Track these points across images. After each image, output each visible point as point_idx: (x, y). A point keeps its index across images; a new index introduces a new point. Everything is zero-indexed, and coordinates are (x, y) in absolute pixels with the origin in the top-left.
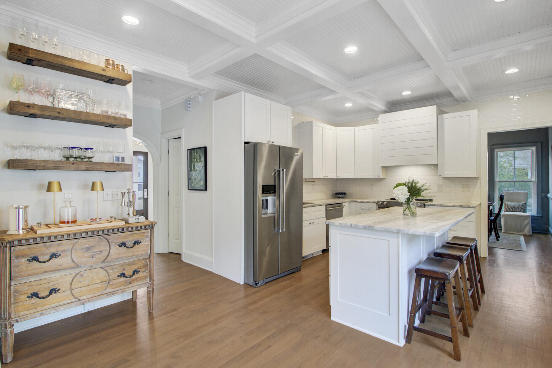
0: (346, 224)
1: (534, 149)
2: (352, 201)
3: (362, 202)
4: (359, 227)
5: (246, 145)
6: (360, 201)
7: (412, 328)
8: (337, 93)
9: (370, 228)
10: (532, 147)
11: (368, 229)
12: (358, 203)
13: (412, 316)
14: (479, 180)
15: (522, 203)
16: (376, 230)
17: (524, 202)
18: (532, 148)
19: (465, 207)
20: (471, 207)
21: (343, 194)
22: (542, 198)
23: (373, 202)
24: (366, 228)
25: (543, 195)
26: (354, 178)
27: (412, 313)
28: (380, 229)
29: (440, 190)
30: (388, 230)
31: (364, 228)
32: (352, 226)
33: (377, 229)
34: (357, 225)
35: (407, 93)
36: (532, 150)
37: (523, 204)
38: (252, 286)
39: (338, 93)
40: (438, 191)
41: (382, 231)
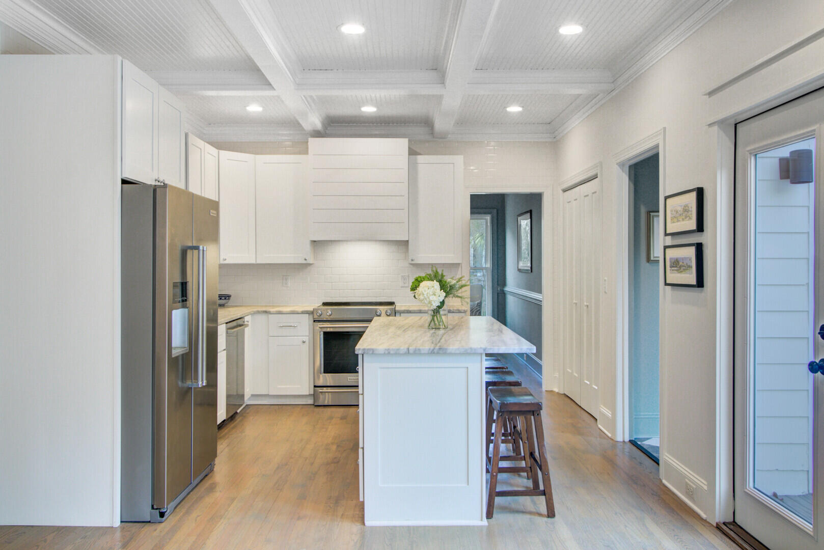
0: (398, 349)
1: (488, 217)
2: (258, 312)
3: (280, 313)
4: (422, 352)
5: (125, 186)
6: (276, 311)
7: (494, 494)
8: (273, 88)
9: (441, 352)
10: (485, 215)
11: (438, 353)
12: (270, 316)
13: (494, 476)
14: (460, 269)
15: (477, 302)
16: (451, 354)
17: (479, 301)
18: (487, 217)
19: (453, 312)
20: (462, 311)
21: (225, 299)
22: (498, 294)
23: (303, 313)
24: (434, 353)
25: (499, 289)
26: (254, 262)
27: (494, 471)
28: (458, 352)
29: (406, 285)
30: (469, 351)
31: (431, 353)
32: (409, 353)
33: (453, 352)
34: (419, 349)
35: (369, 110)
36: (485, 219)
37: (478, 304)
38: (150, 522)
39: (275, 90)
40: (402, 287)
41: (461, 354)
